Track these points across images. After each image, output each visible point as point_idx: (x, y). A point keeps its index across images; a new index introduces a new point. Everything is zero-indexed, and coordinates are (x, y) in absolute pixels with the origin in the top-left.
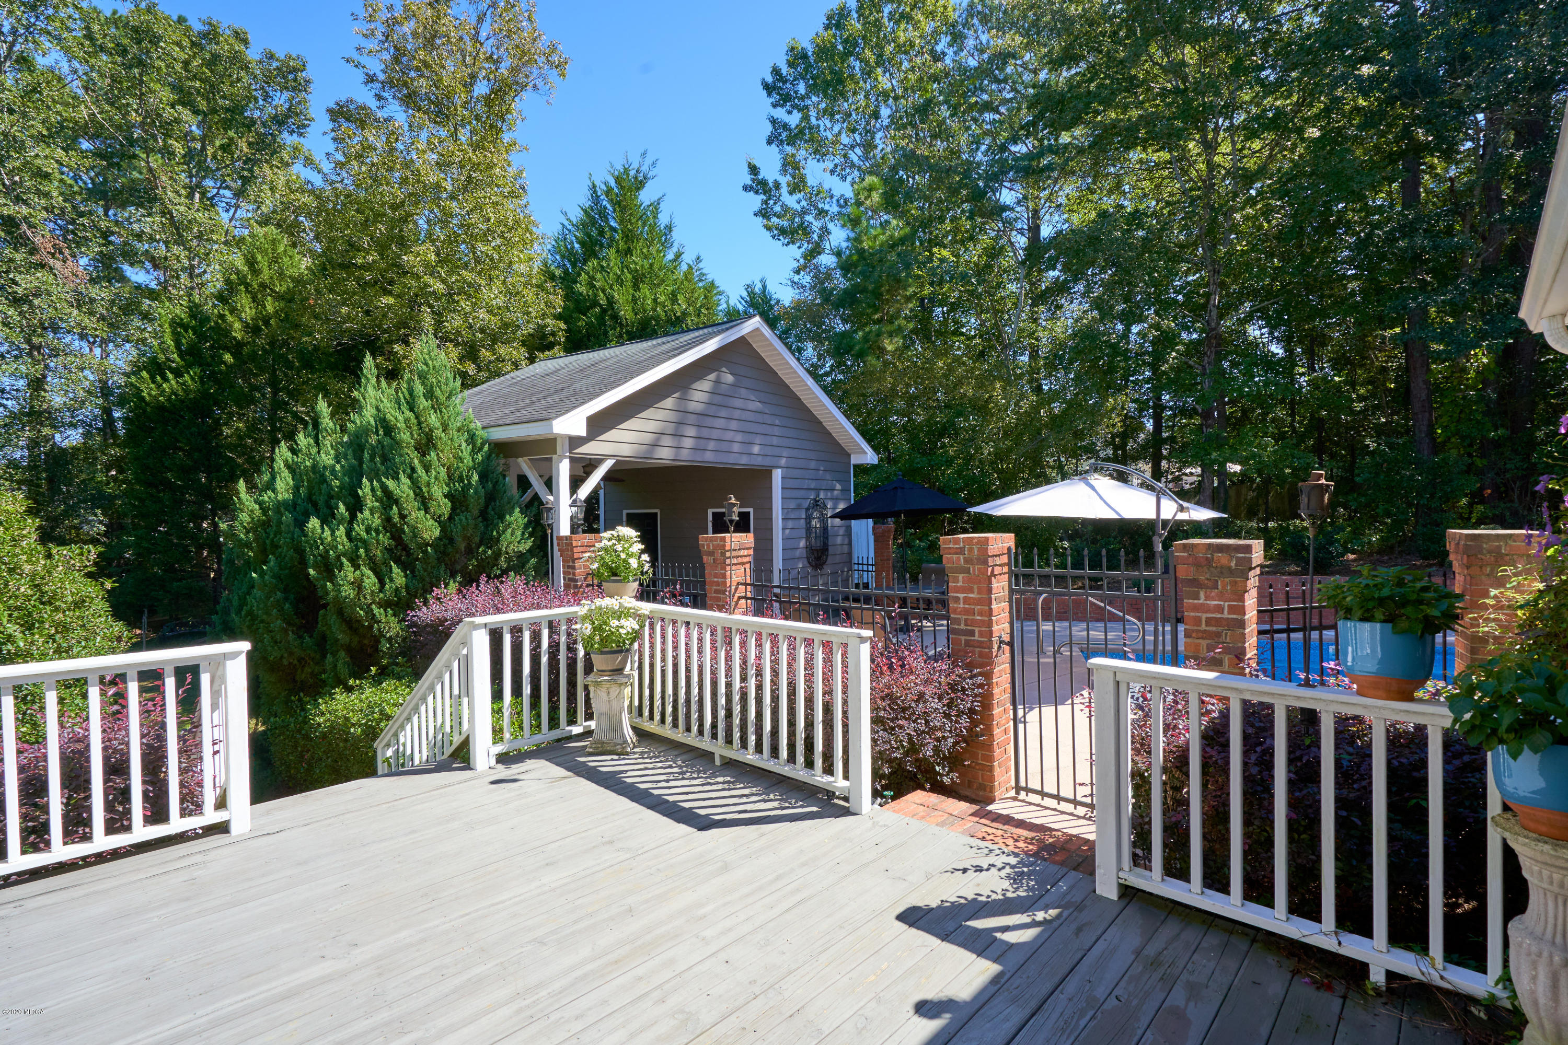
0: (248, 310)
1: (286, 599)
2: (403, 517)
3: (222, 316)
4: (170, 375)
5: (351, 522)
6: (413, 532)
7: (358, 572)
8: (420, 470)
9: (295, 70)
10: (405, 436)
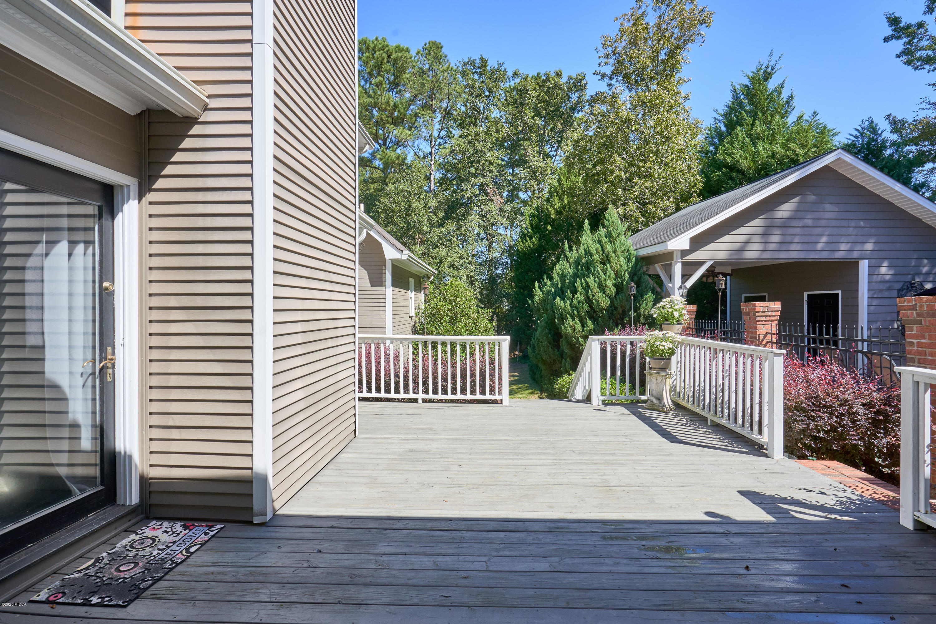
0: (557, 204)
1: (550, 333)
2: (593, 296)
3: (547, 209)
4: (528, 239)
5: (572, 299)
6: (598, 303)
7: (574, 322)
8: (602, 274)
9: (581, 80)
10: (596, 257)
